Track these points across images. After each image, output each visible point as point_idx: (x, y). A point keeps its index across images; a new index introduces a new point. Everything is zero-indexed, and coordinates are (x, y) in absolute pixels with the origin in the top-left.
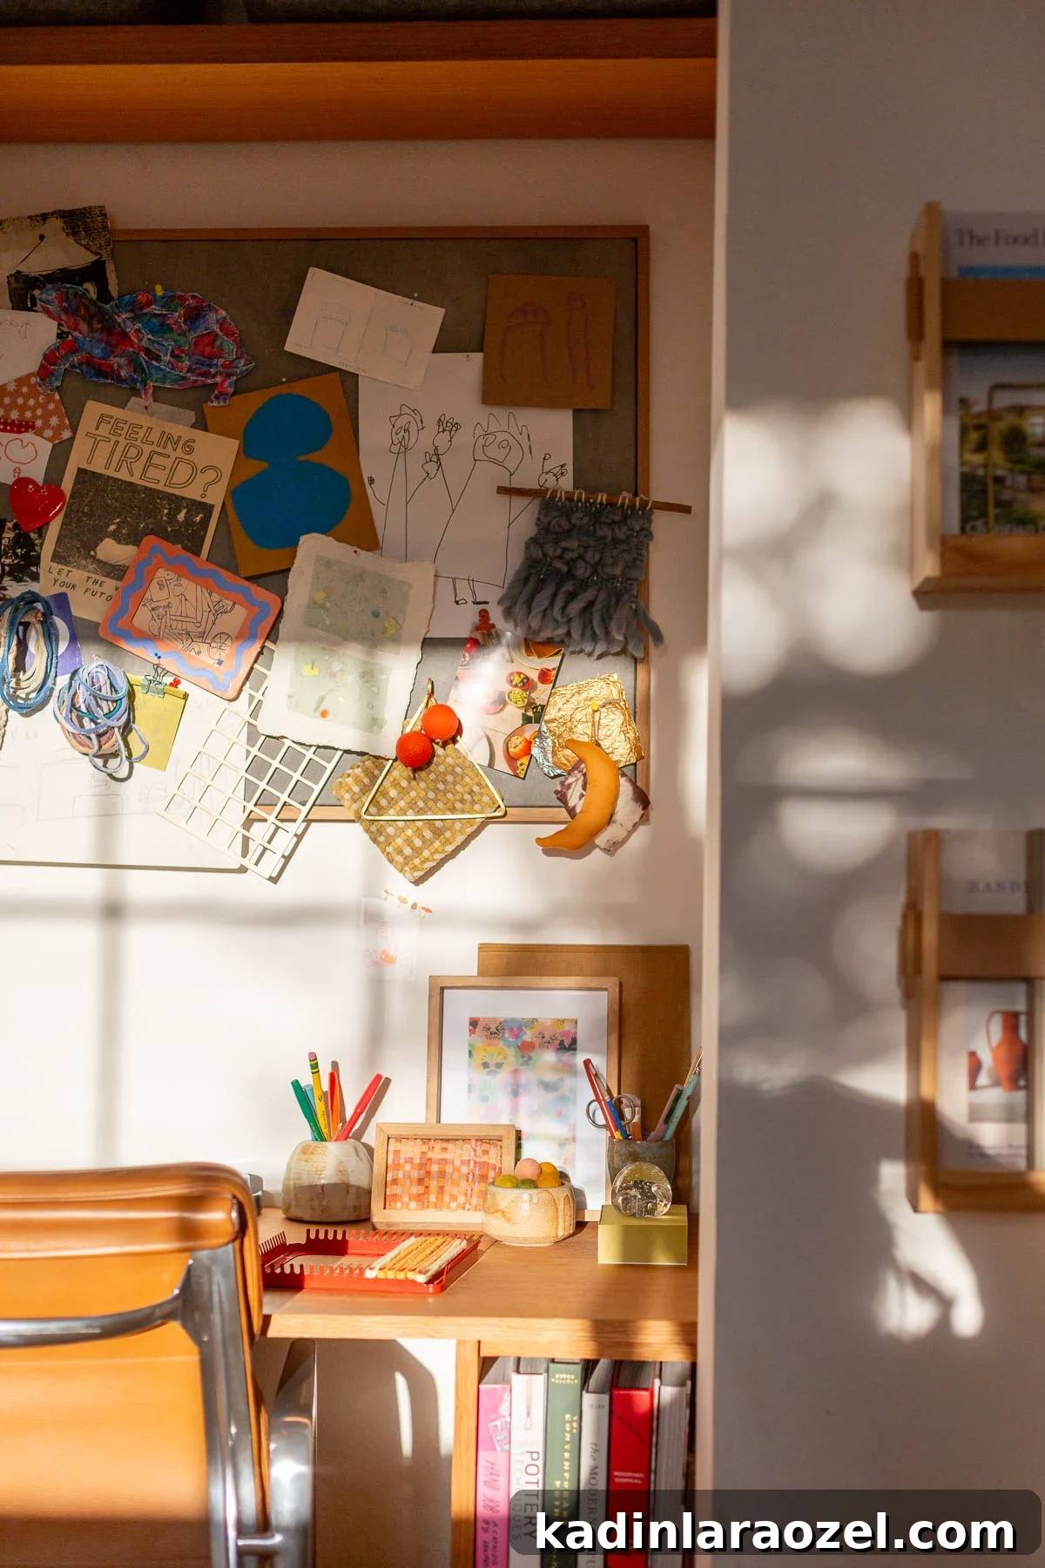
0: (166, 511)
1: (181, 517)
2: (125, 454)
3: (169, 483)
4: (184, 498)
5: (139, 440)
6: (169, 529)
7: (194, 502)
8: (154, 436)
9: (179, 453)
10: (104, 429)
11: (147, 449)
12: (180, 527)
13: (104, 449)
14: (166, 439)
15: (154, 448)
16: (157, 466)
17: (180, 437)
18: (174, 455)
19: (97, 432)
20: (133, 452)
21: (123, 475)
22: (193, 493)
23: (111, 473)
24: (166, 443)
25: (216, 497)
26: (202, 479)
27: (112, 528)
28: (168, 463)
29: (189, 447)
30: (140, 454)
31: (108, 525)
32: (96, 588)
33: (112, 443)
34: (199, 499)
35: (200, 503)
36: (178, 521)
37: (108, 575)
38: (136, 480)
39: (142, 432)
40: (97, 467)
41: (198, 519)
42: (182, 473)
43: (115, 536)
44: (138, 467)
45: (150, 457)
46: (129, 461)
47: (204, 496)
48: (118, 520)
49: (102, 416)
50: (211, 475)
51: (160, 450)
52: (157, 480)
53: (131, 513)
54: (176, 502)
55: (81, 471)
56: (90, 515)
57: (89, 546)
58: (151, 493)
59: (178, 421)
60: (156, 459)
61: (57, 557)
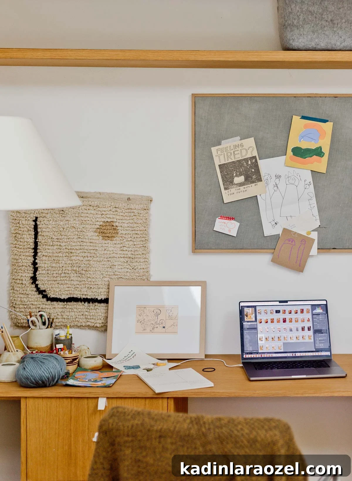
0: (245, 163)
1: (249, 163)
2: (227, 156)
3: (242, 156)
4: (248, 158)
5: (229, 150)
6: (248, 167)
7: (250, 158)
8: (232, 148)
9: (240, 148)
10: (219, 152)
11: (232, 151)
12: (251, 165)
13: (222, 157)
14: (235, 146)
15: (234, 150)
16: (237, 154)
17: (238, 144)
18: (239, 149)
19: (218, 154)
20: (229, 154)
21: (230, 161)
22: (249, 156)
23: (227, 162)
24: (236, 147)
25: (255, 154)
26: (249, 151)
27: (235, 174)
28: (239, 152)
29: (242, 145)
30: (231, 154)
31: (233, 174)
32: (239, 191)
33: (223, 154)
34: (252, 156)
35: (252, 157)
36: (249, 164)
37: (240, 186)
38: (234, 160)
39: (228, 148)
40: (223, 162)
41: (254, 161)
42: (244, 152)
43: (237, 176)
44: (232, 157)
45: (234, 153)
46: (229, 157)
47: (252, 155)
48: (235, 172)
49: (217, 150)
50: (251, 148)
51: (235, 150)
52: (239, 157)
53: (237, 168)
54: (246, 160)
55: (219, 166)
56: (228, 175)
57: (232, 182)
58: (239, 161)
59: (236, 141)
60: (236, 153)
61: (225, 189)
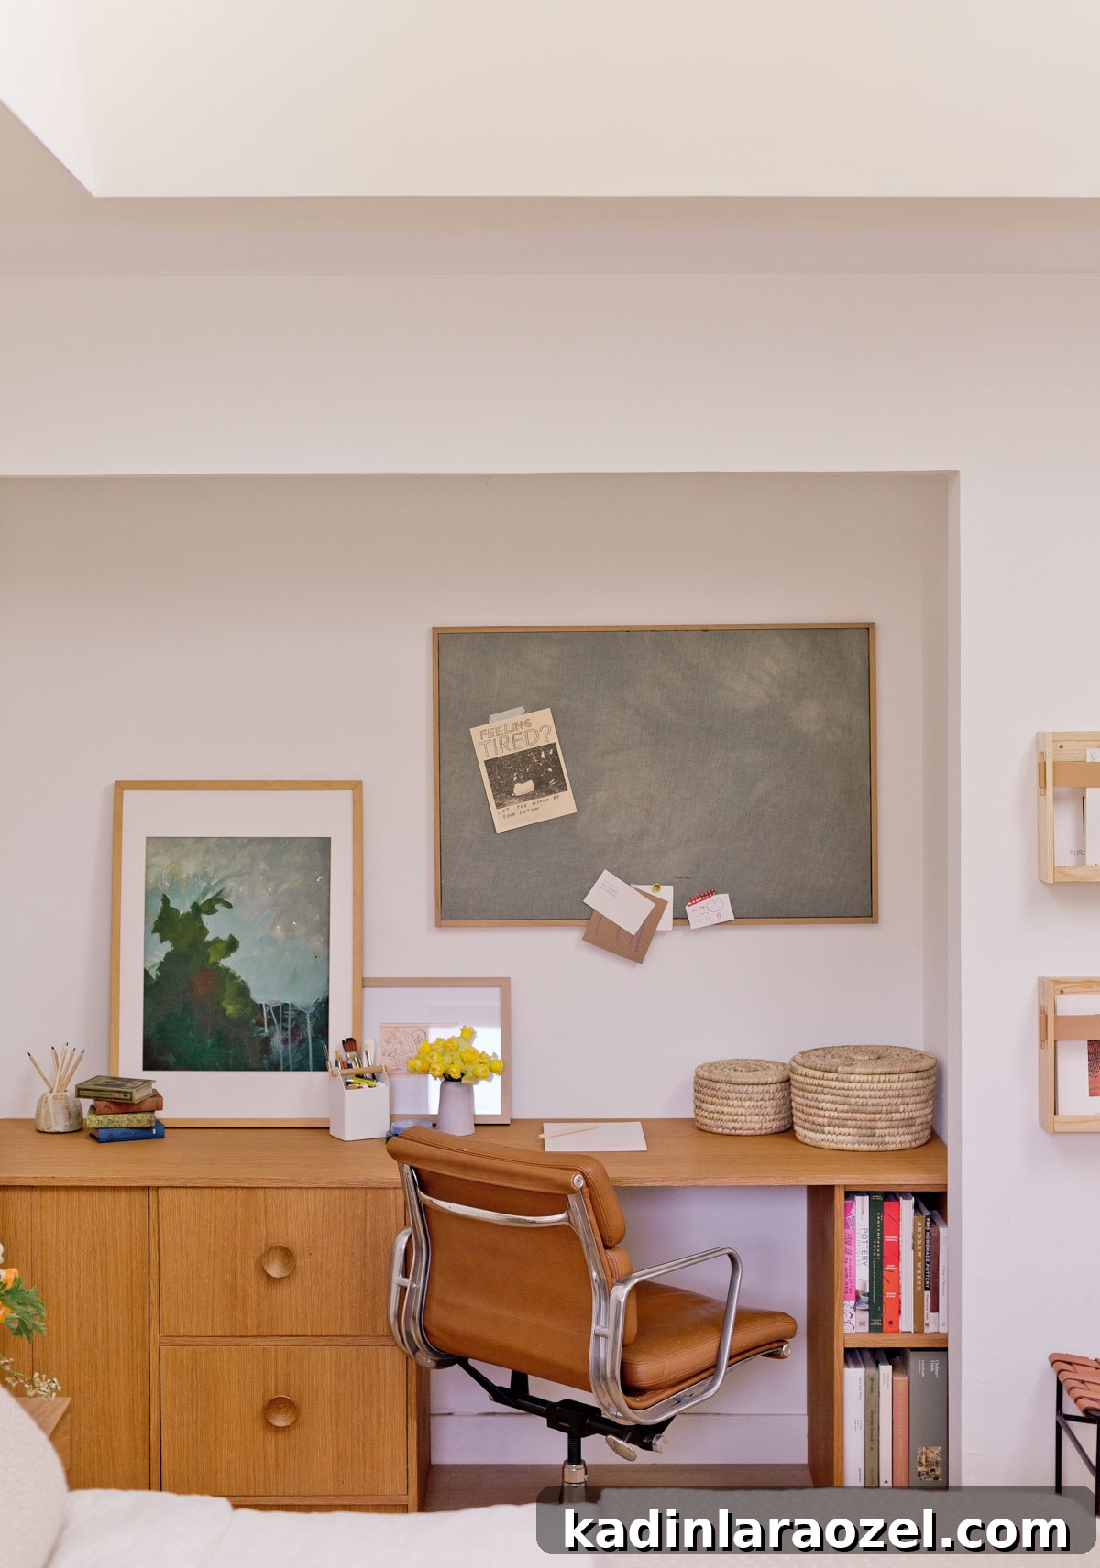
0: (535, 757)
1: (543, 756)
2: (501, 742)
3: (528, 744)
4: (539, 747)
5: (503, 731)
6: (541, 764)
7: (545, 746)
8: (510, 728)
9: (525, 728)
10: (485, 737)
11: (510, 735)
12: (546, 760)
13: (491, 746)
14: (516, 725)
15: (513, 733)
16: (519, 740)
17: (521, 722)
18: (523, 731)
19: (483, 740)
20: (504, 740)
21: (506, 753)
22: (542, 742)
23: (500, 755)
24: (517, 727)
25: (554, 738)
26: (542, 734)
27: (515, 778)
28: (523, 736)
29: (528, 723)
30: (508, 740)
31: (512, 778)
32: (524, 809)
33: (493, 741)
34: (546, 743)
35: (548, 745)
36: (543, 759)
37: (526, 801)
38: (513, 751)
39: (503, 729)
40: (492, 756)
41: (551, 752)
42: (532, 736)
43: (519, 781)
44: (510, 745)
45: (513, 738)
46: (505, 745)
47: (548, 741)
48: (516, 774)
49: (481, 732)
50: (545, 730)
51: (516, 732)
52: (522, 746)
53: (520, 767)
54: (537, 751)
55: (486, 762)
56: (502, 779)
57: (510, 793)
58: (522, 753)
59: (517, 715)
60: (516, 737)
61: (498, 806)
